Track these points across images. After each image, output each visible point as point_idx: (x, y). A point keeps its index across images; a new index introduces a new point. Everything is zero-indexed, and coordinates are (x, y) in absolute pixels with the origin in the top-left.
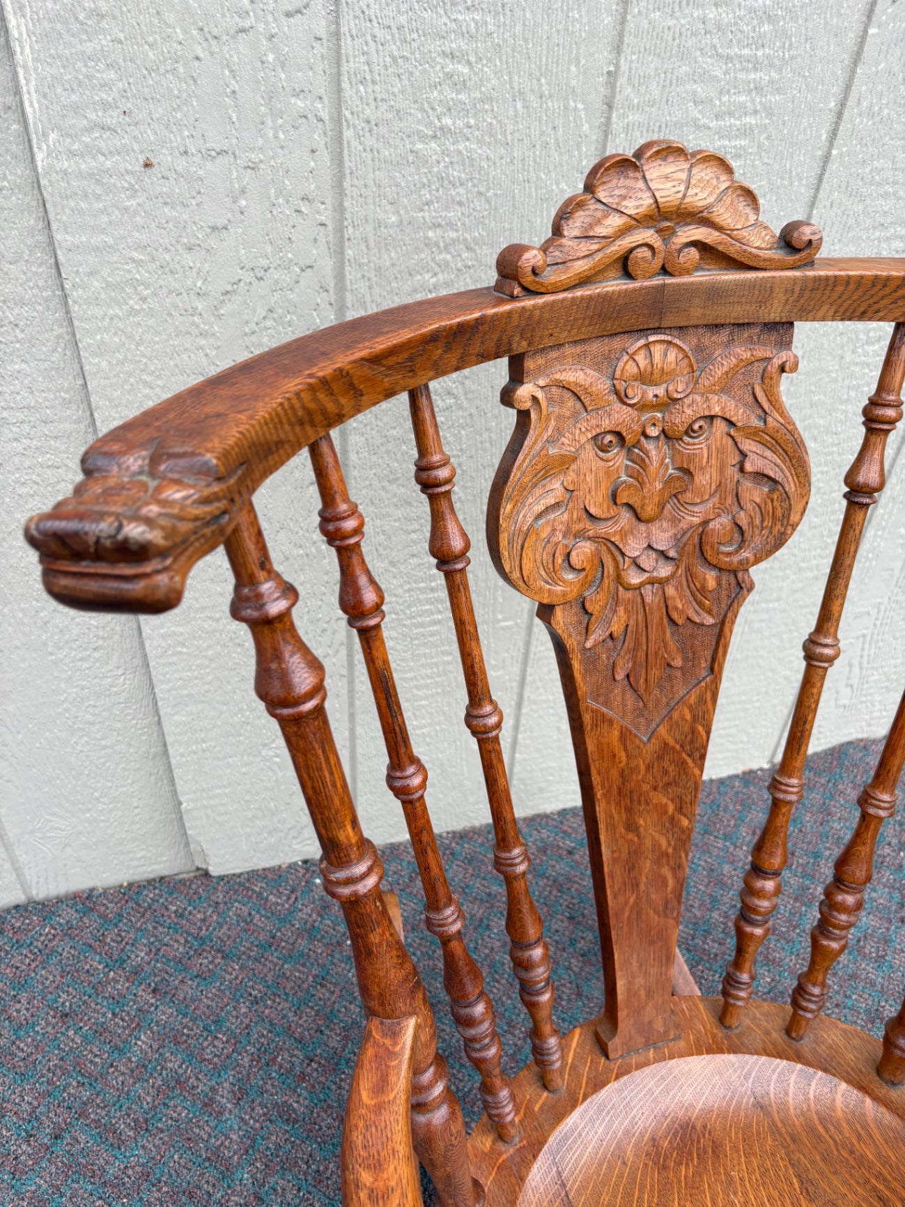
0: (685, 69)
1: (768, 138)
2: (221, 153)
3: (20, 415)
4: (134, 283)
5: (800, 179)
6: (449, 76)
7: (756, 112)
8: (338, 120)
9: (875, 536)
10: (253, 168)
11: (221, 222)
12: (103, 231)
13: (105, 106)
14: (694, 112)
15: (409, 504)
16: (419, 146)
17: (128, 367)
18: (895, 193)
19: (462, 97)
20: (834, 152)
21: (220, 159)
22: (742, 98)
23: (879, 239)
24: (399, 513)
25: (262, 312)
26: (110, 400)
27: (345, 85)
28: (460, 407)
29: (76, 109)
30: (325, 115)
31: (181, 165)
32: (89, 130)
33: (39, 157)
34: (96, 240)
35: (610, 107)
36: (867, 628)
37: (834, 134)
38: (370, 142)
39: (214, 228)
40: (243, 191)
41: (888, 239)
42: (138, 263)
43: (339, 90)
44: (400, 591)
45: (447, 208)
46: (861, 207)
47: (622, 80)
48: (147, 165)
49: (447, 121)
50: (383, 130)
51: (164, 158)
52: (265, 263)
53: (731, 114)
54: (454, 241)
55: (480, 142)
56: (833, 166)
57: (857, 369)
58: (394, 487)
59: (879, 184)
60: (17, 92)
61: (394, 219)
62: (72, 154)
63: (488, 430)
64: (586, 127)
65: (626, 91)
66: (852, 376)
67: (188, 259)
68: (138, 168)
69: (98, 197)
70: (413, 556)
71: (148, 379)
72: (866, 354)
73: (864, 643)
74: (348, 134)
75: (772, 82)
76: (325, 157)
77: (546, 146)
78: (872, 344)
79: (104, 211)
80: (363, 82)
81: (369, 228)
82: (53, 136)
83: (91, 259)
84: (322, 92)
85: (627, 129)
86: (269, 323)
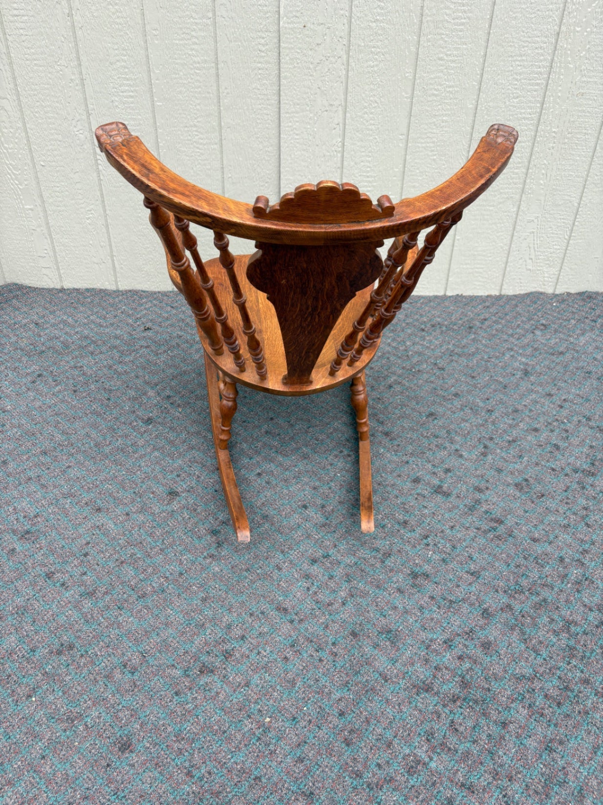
0: (443, 6)
1: (470, 26)
2: (322, 24)
3: (262, 97)
4: (297, 59)
5: (481, 39)
6: (379, 6)
7: (465, 18)
8: (351, 17)
9: (530, 182)
10: (329, 28)
11: (320, 42)
12: (291, 43)
13: (297, 11)
14: (446, 18)
15: (362, 141)
16: (371, 24)
17: (291, 84)
18: (514, 45)
19: (382, 11)
20: (491, 31)
21: (322, 26)
22: (460, 14)
23: (511, 61)
24: (359, 144)
25: (326, 70)
26: (285, 93)
27: (353, 7)
28: (379, 107)
29: (291, 12)
30: (347, 15)
31: (312, 27)
32: (293, 17)
33: (281, 23)
34: (290, 46)
35: (422, 15)
36: (534, 229)
37: (490, 26)
38: (358, 22)
39: (318, 44)
40: (326, 34)
41: (514, 61)
42: (298, 53)
43: (352, 9)
44: (357, 175)
45: (377, 42)
46: (503, 49)
47: (425, 8)
48: (304, 26)
49: (378, 18)
50: (362, 19)
51: (308, 25)
52: (329, 55)
53: (457, 19)
54: (379, 52)
55: (387, 24)
56: (492, 36)
57: (511, 108)
58: (357, 134)
59: (508, 42)
60: (279, 8)
61: (363, 44)
62: (288, 23)
63: (387, 116)
64: (415, 21)
65: (426, 11)
66: (510, 110)
67: (310, 53)
68: (302, 27)
69: (292, 34)
70: (362, 162)
71: (295, 88)
72: (513, 102)
73: (534, 236)
74: (353, 20)
75: (468, 10)
76: (346, 26)
77: (404, 25)
78: (515, 99)
79: (293, 38)
80: (357, 7)
81: (356, 47)
82: (285, 18)
83: (288, 51)
84: (347, 9)
85: (427, 22)
86: (328, 74)
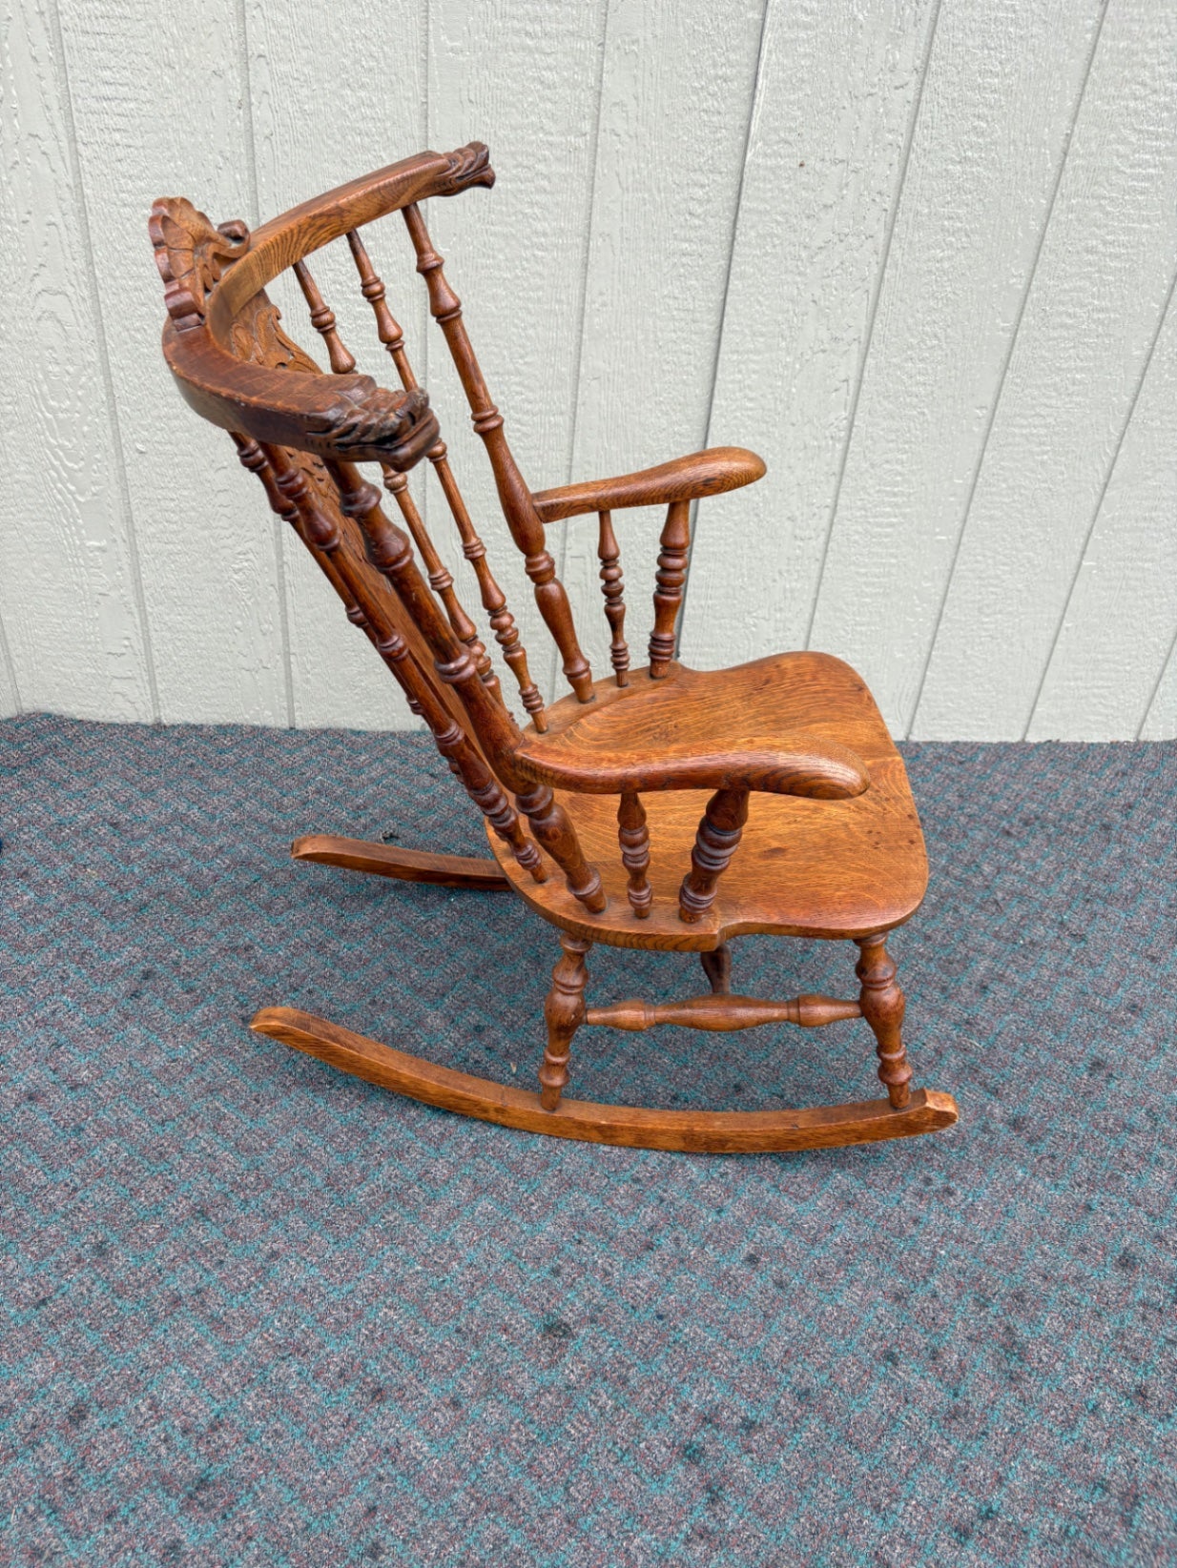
0: (1113, 135)
2: (842, 161)
3: (682, 315)
4: (772, 235)
6: (975, 128)
7: (1155, 166)
8: (909, 148)
10: (856, 171)
11: (830, 202)
12: (766, 201)
13: (791, 130)
14: (1117, 162)
15: (893, 418)
16: (950, 167)
17: (752, 290)
19: (980, 140)
21: (840, 166)
22: (1148, 157)
24: (885, 424)
25: (837, 263)
26: (736, 310)
27: (917, 129)
28: (941, 348)
29: (776, 130)
30: (902, 144)
31: (819, 166)
32: (778, 142)
33: (749, 155)
34: (761, 207)
35: (1065, 154)
38: (923, 162)
39: (825, 206)
40: (847, 185)
42: (778, 223)
43: (913, 131)
44: (872, 491)
45: (959, 207)
47: (1074, 139)
48: (801, 165)
49: (969, 154)
50: (932, 156)
51: (811, 162)
52: (847, 230)
53: (1140, 166)
54: (959, 229)
55: (986, 168)
58: (885, 403)
60: (749, 119)
61: (926, 211)
62: (766, 155)
63: (955, 368)
64: (1049, 165)
65: (1076, 146)
67: (806, 224)
68: (796, 166)
69: (770, 182)
70: (887, 462)
71: (761, 298)
74: (912, 156)
75: (1167, 148)
76: (896, 169)
77: (1024, 174)
79: (771, 190)
80: (927, 127)
81: (911, 215)
82: (760, 144)
83: (755, 218)
84: (903, 131)
85: (1074, 168)
86: (839, 271)
